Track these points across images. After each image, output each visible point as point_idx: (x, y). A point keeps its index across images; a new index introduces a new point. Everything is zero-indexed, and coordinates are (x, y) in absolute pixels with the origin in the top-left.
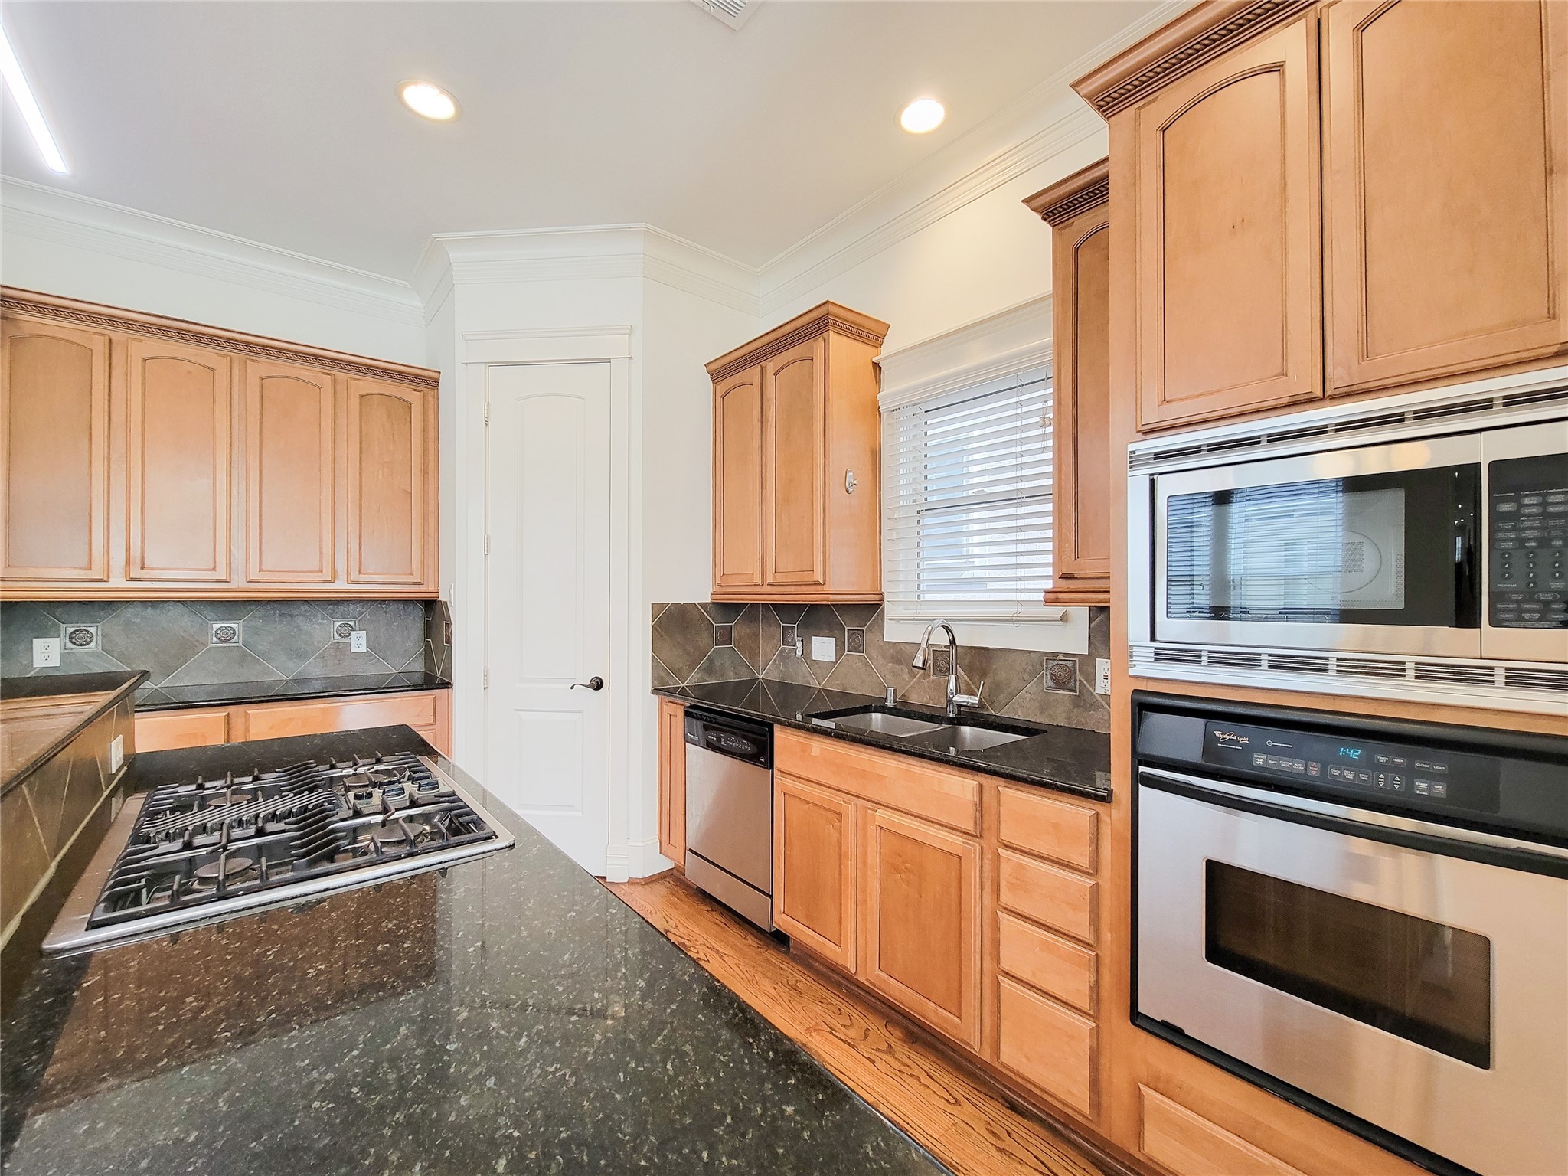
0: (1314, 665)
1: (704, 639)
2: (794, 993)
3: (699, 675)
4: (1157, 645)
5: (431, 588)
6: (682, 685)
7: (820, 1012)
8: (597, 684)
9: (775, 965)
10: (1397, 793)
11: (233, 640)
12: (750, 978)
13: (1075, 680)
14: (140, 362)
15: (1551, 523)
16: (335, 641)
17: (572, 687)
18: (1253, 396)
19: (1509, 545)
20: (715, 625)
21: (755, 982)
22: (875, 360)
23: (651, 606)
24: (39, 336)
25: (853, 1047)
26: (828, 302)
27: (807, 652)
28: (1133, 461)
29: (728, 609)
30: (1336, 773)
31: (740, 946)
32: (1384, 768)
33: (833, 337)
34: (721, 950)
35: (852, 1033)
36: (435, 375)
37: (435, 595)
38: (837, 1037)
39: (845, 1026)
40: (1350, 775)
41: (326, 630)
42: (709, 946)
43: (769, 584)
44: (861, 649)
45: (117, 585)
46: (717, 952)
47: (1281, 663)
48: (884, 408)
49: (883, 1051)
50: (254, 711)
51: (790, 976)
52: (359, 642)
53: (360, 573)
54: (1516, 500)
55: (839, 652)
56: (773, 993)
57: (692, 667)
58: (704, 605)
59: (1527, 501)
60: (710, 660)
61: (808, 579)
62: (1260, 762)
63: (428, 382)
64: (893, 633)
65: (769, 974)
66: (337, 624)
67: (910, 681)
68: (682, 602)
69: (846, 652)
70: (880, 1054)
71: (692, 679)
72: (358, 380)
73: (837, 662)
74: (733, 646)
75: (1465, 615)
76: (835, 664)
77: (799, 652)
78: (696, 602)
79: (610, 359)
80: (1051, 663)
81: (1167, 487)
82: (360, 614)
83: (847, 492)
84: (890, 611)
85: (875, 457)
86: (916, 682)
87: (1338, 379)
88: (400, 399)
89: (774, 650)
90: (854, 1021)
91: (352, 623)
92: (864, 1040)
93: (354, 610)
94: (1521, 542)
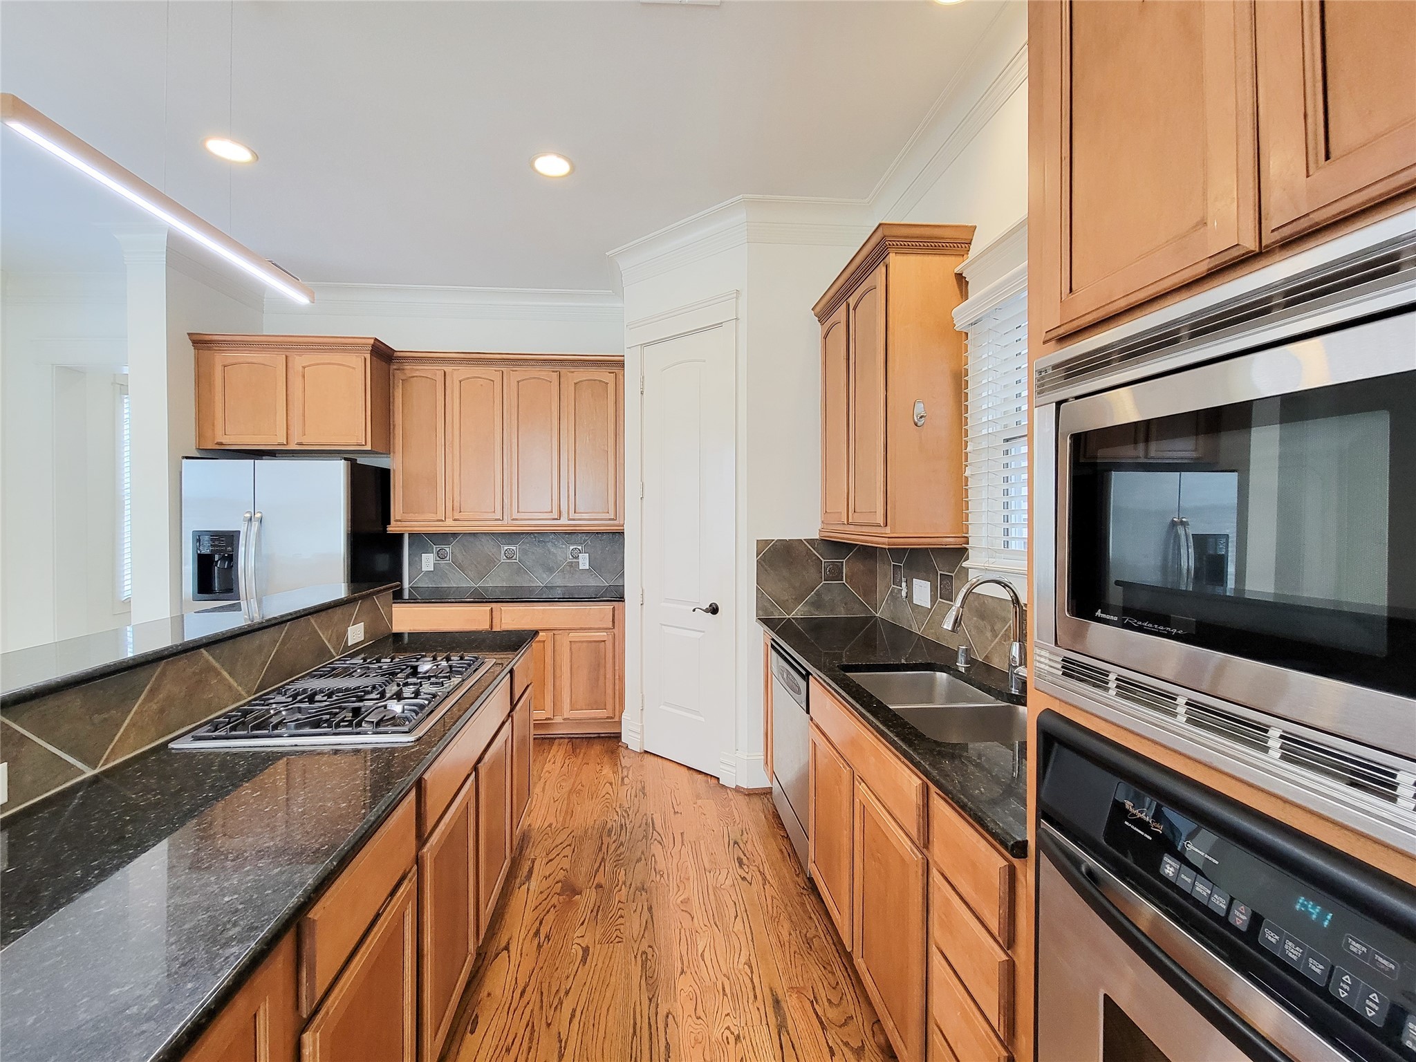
1: (812, 574)
2: (805, 947)
3: (806, 609)
4: (1062, 652)
5: (617, 523)
6: (787, 616)
7: (815, 976)
8: (714, 610)
9: (806, 911)
11: (514, 558)
12: (775, 915)
14: (458, 382)
16: (570, 560)
17: (694, 610)
20: (823, 561)
21: (777, 920)
22: (957, 270)
23: (756, 542)
24: (414, 377)
25: (823, 1028)
26: (880, 225)
27: (909, 592)
28: (1042, 384)
29: (837, 548)
30: (1272, 937)
31: (788, 880)
32: (1356, 965)
33: (893, 259)
34: (768, 877)
35: (832, 1014)
36: (622, 358)
37: (621, 528)
38: (814, 1009)
39: (829, 1000)
40: (1293, 952)
41: (563, 552)
42: (761, 870)
43: (851, 524)
44: (951, 596)
45: (449, 526)
46: (765, 879)
48: (959, 325)
49: (852, 1049)
50: (506, 608)
51: (813, 928)
52: (584, 562)
53: (575, 512)
55: (934, 598)
56: (785, 937)
57: (799, 599)
58: (811, 541)
60: (818, 594)
61: (873, 521)
62: (1170, 871)
63: (617, 364)
65: (794, 918)
66: (572, 548)
67: (992, 642)
68: (787, 539)
69: (938, 599)
70: (845, 1050)
71: (798, 612)
72: (573, 372)
73: (932, 608)
74: (844, 582)
76: (930, 611)
77: (904, 594)
78: (802, 538)
79: (722, 323)
82: (585, 541)
83: (916, 425)
84: (974, 557)
85: (958, 380)
86: (997, 643)
87: (1279, 215)
88: (600, 381)
89: (887, 589)
90: (844, 1002)
91: (580, 548)
92: (840, 1027)
93: (581, 538)
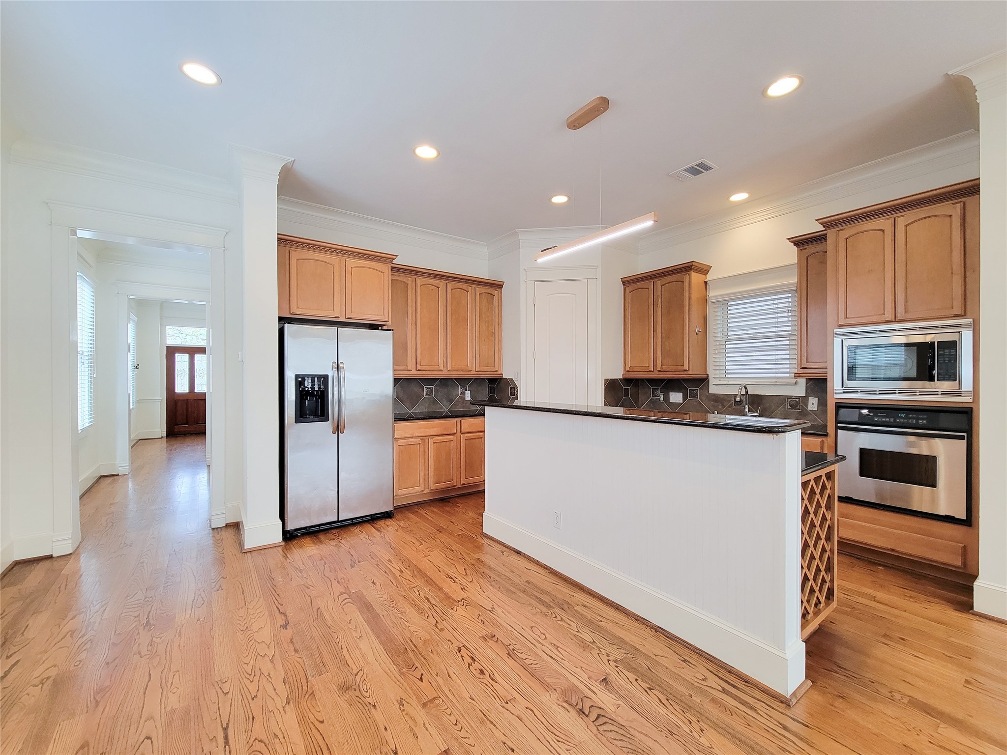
0: (893, 392)
1: (620, 394)
4: (844, 388)
5: (500, 373)
10: (914, 424)
11: (431, 394)
13: (800, 406)
14: (420, 286)
15: (952, 356)
16: (461, 395)
18: (875, 319)
19: (941, 361)
20: (624, 388)
22: (705, 280)
23: (604, 380)
26: (693, 261)
27: (666, 398)
28: (837, 335)
30: (898, 420)
32: (911, 418)
33: (692, 272)
36: (502, 283)
37: (501, 376)
40: (902, 420)
41: (456, 390)
43: (659, 371)
44: (697, 397)
47: (882, 393)
48: (710, 301)
52: (468, 395)
54: (943, 351)
55: (685, 398)
58: (620, 379)
59: (946, 351)
60: (623, 403)
61: (680, 368)
62: (876, 419)
63: (498, 286)
64: (713, 390)
69: (688, 398)
72: (478, 288)
74: (630, 397)
75: (931, 379)
76: (682, 403)
77: (662, 399)
80: (789, 400)
81: (846, 343)
83: (697, 334)
84: (712, 381)
85: (705, 319)
86: (725, 409)
87: (899, 317)
88: (488, 293)
89: (647, 399)
91: (466, 387)
94: (944, 361)
